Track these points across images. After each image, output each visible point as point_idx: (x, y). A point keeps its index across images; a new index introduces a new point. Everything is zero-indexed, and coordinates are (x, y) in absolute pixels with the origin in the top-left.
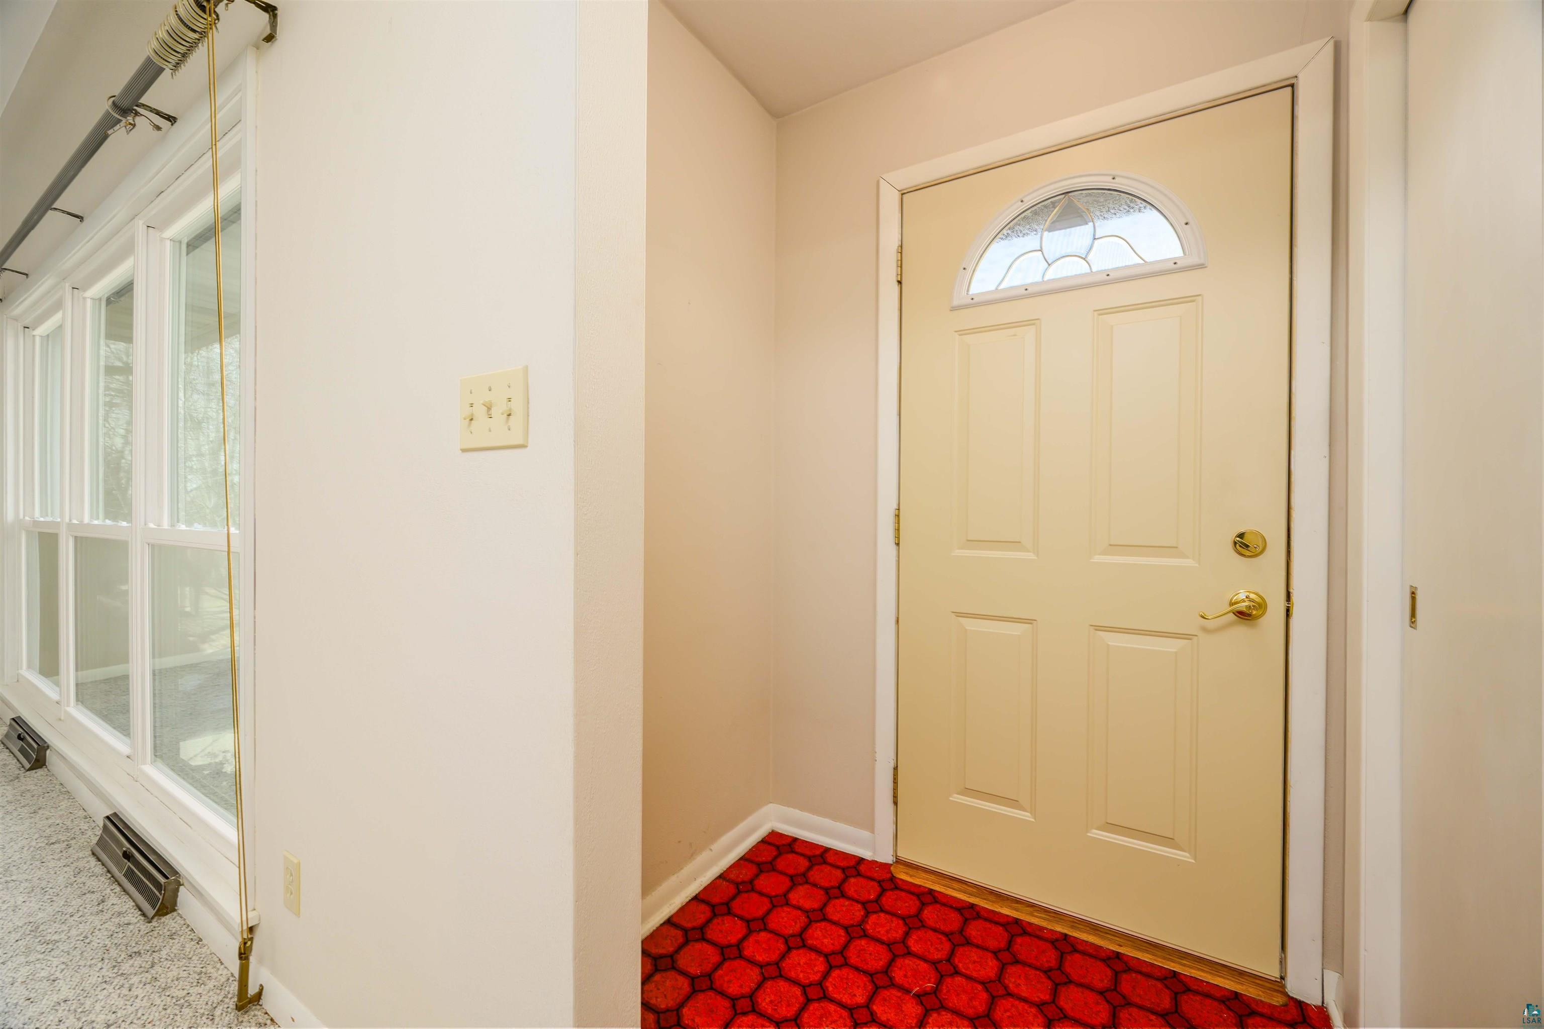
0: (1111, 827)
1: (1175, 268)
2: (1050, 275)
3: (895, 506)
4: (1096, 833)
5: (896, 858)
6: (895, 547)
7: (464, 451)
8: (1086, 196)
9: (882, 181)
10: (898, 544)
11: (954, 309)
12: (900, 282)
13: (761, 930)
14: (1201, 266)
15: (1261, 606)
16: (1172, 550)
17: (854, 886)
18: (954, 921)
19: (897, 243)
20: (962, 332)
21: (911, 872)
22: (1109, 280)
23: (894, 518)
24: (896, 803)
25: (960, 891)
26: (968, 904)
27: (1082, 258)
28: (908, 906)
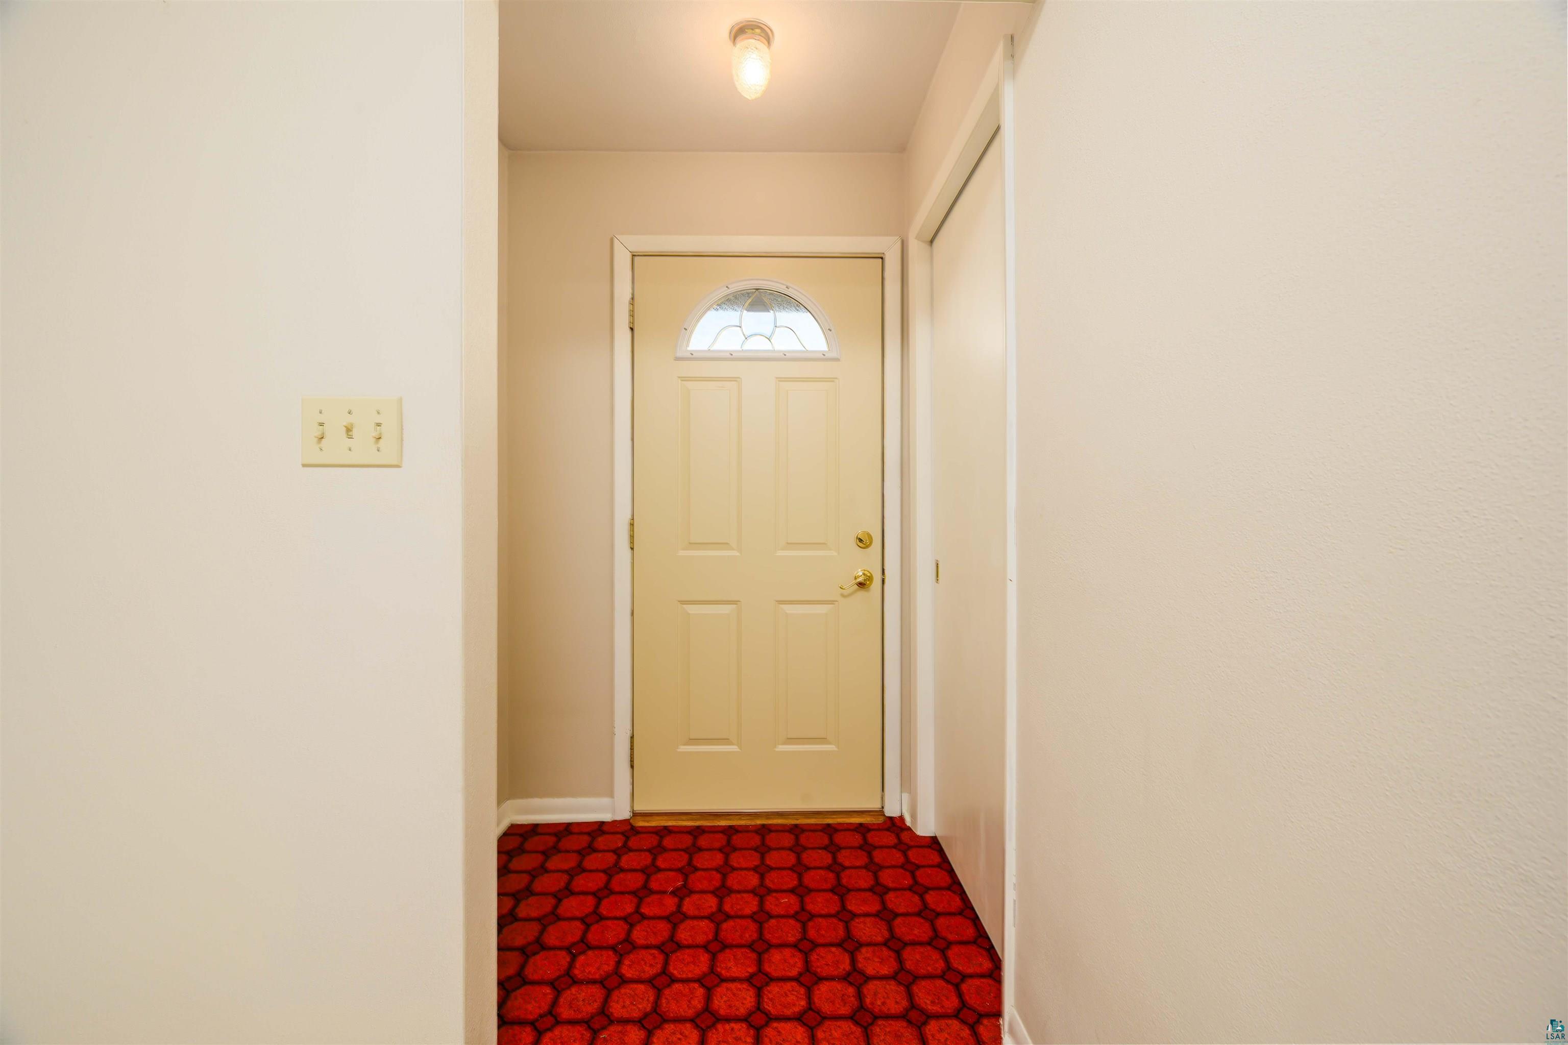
0: (790, 740)
1: (823, 358)
2: (746, 347)
3: (629, 516)
4: (781, 748)
5: (633, 813)
6: (630, 550)
7: (304, 466)
8: (769, 295)
9: (616, 240)
10: (632, 549)
11: (678, 359)
12: (632, 329)
13: (528, 897)
14: (837, 360)
15: (870, 578)
16: (822, 545)
17: (601, 841)
18: (688, 840)
19: (629, 296)
20: (684, 379)
21: (647, 818)
22: (785, 357)
23: (630, 527)
24: (632, 767)
25: (688, 820)
26: (695, 827)
27: (767, 338)
28: (651, 841)
